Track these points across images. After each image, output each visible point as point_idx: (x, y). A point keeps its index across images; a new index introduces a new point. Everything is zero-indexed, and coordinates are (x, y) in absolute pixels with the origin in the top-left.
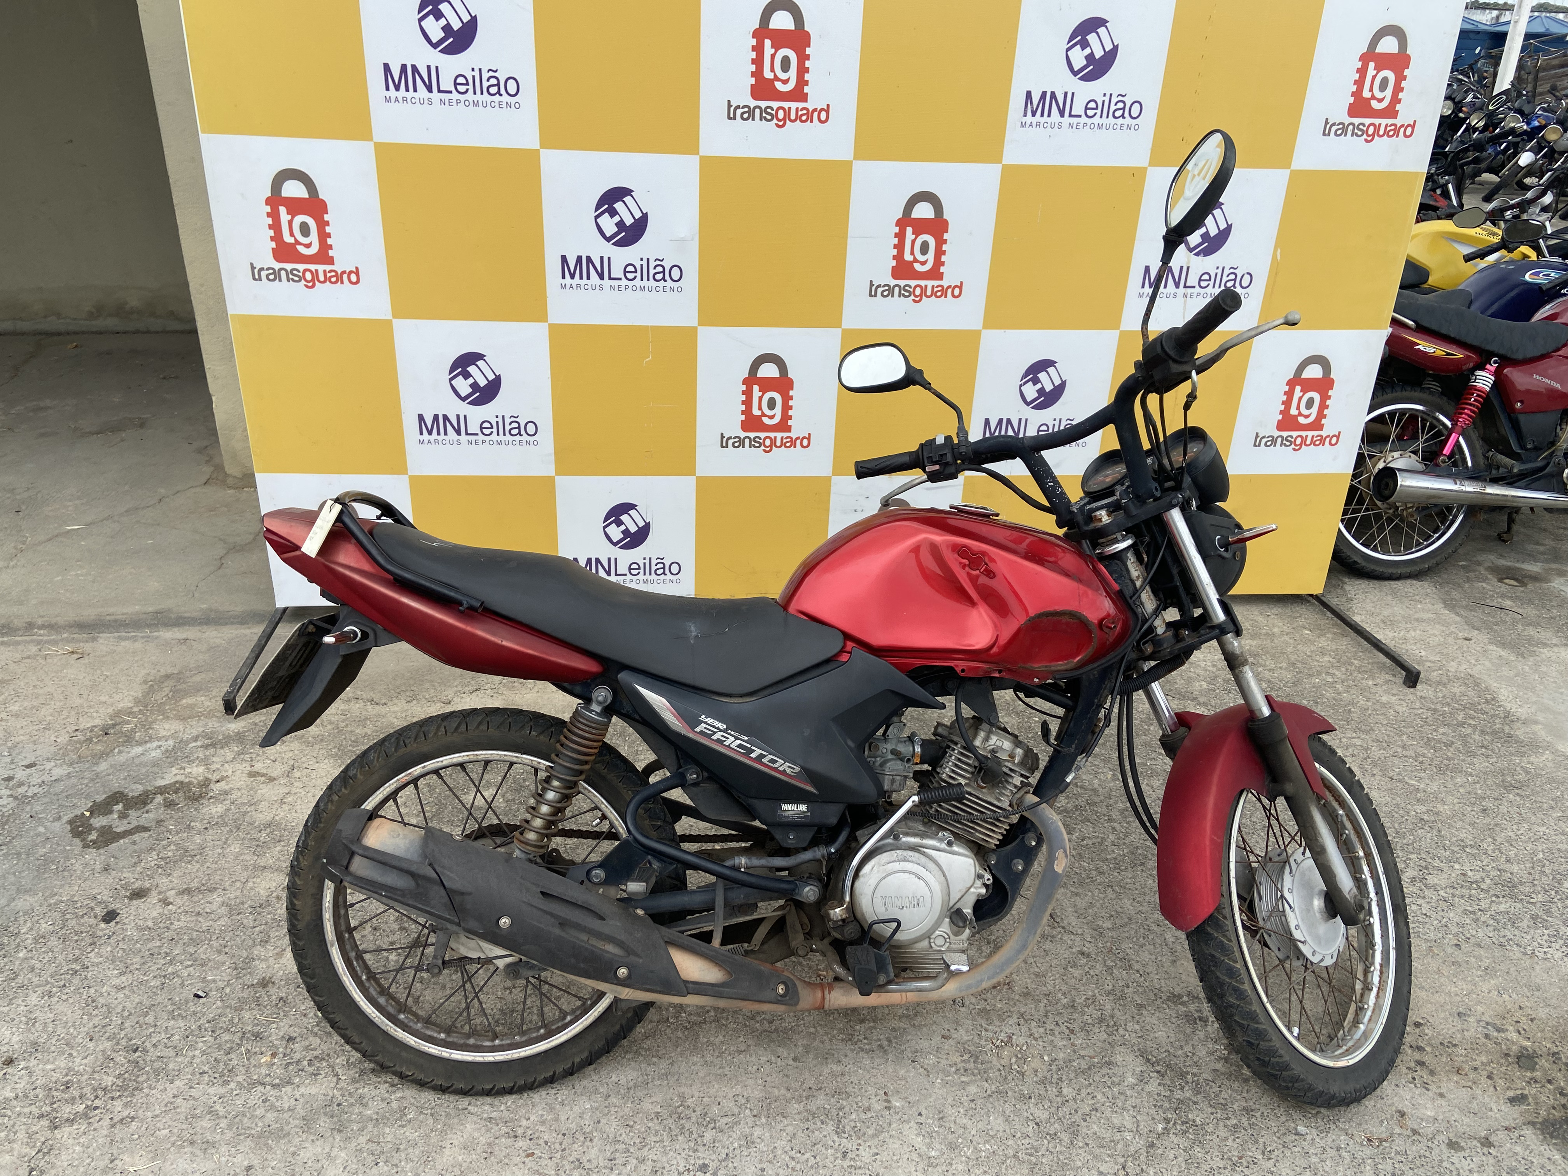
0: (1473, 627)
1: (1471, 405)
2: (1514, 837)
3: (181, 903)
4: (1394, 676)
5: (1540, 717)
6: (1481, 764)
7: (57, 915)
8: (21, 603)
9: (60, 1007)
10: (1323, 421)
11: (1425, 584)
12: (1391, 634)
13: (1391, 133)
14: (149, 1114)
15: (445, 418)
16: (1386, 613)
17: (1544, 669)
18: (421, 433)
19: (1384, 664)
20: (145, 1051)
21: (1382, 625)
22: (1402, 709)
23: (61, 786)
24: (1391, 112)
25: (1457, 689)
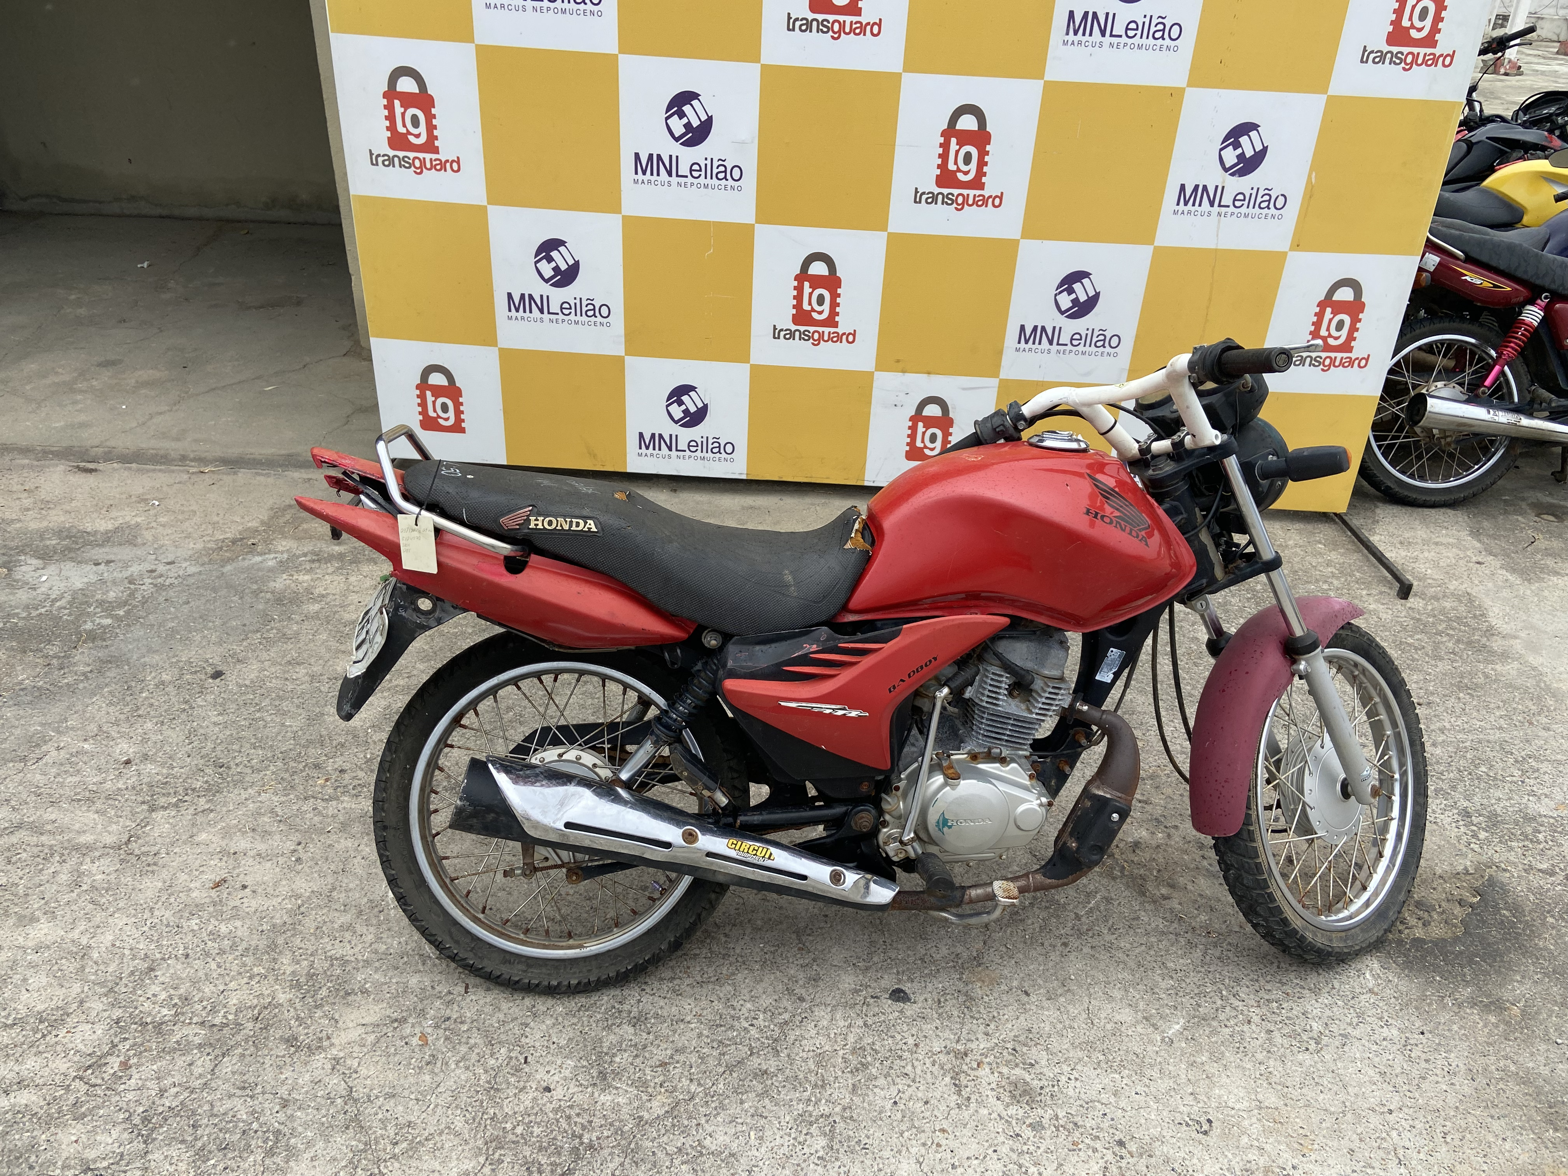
0: (1491, 554)
1: (1516, 338)
2: (1448, 725)
3: (273, 670)
4: (1391, 588)
5: (1523, 634)
6: (1443, 666)
7: (176, 671)
8: (178, 440)
9: (169, 732)
10: (1353, 343)
11: (1459, 513)
12: (1404, 554)
13: (1430, 62)
14: (224, 809)
15: (531, 296)
16: (1407, 535)
17: (1546, 593)
18: (510, 310)
19: (1386, 578)
20: (229, 768)
21: (1399, 546)
22: (1386, 616)
23: (191, 580)
24: (1430, 41)
25: (1447, 604)
